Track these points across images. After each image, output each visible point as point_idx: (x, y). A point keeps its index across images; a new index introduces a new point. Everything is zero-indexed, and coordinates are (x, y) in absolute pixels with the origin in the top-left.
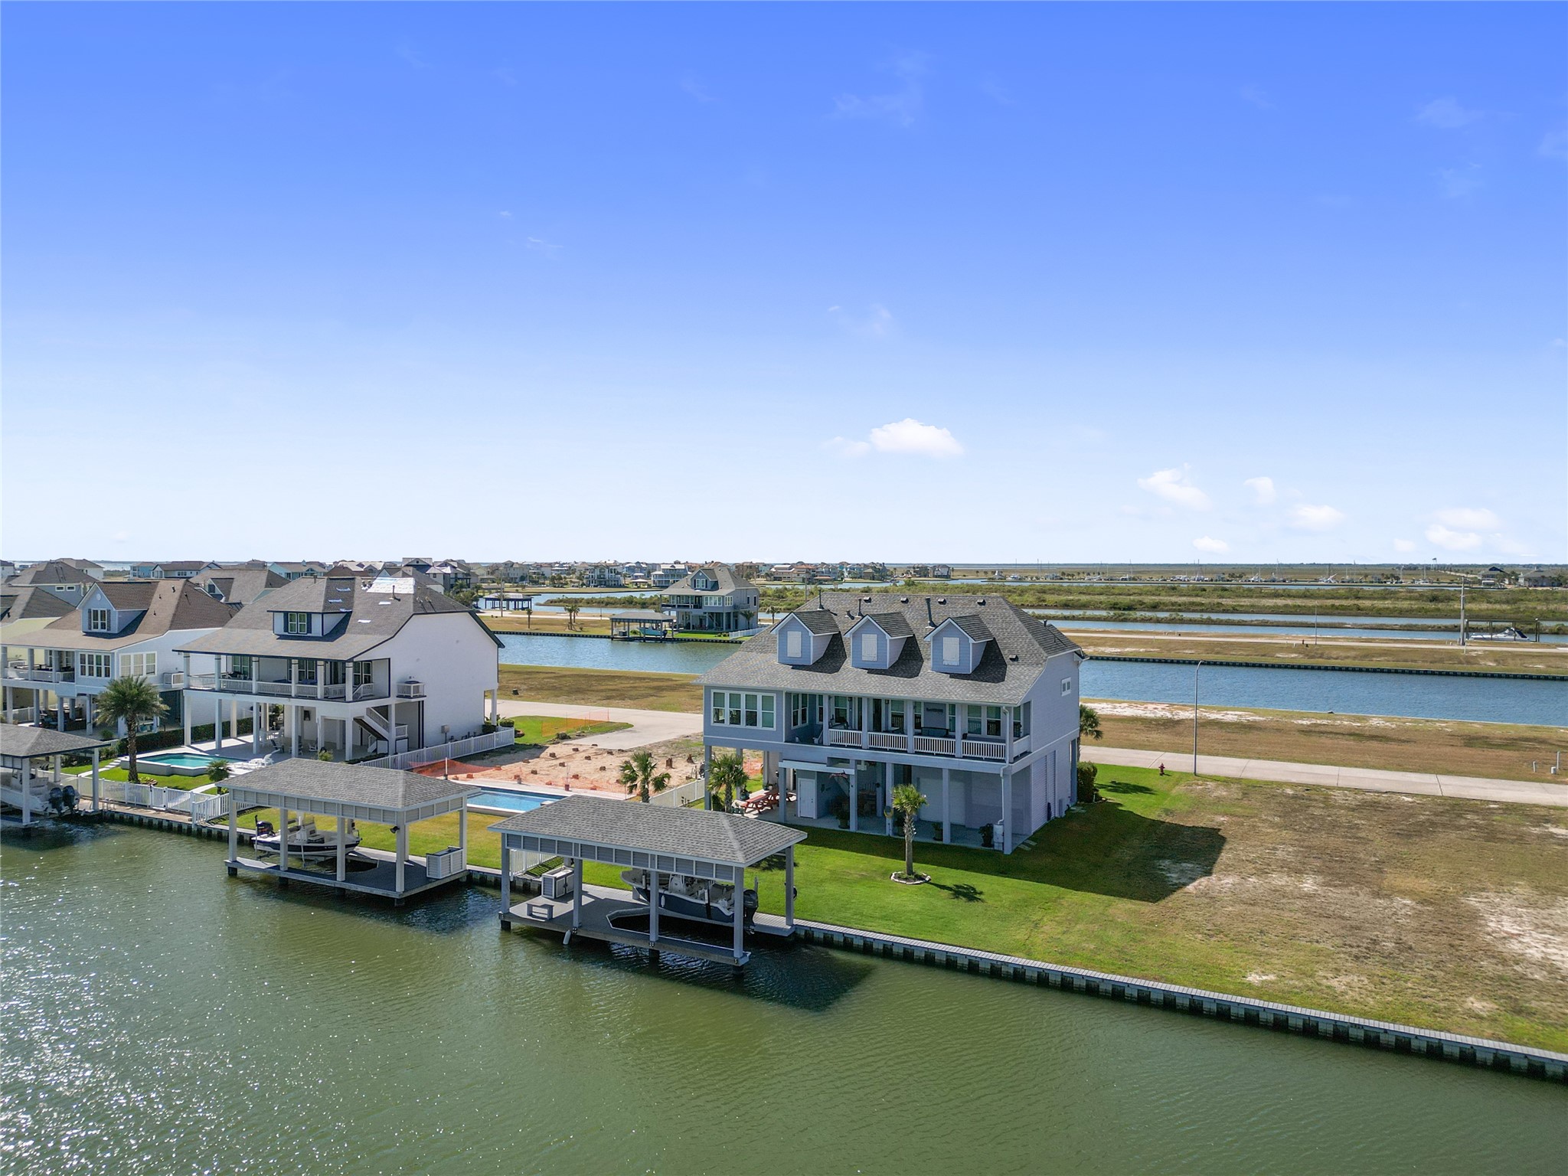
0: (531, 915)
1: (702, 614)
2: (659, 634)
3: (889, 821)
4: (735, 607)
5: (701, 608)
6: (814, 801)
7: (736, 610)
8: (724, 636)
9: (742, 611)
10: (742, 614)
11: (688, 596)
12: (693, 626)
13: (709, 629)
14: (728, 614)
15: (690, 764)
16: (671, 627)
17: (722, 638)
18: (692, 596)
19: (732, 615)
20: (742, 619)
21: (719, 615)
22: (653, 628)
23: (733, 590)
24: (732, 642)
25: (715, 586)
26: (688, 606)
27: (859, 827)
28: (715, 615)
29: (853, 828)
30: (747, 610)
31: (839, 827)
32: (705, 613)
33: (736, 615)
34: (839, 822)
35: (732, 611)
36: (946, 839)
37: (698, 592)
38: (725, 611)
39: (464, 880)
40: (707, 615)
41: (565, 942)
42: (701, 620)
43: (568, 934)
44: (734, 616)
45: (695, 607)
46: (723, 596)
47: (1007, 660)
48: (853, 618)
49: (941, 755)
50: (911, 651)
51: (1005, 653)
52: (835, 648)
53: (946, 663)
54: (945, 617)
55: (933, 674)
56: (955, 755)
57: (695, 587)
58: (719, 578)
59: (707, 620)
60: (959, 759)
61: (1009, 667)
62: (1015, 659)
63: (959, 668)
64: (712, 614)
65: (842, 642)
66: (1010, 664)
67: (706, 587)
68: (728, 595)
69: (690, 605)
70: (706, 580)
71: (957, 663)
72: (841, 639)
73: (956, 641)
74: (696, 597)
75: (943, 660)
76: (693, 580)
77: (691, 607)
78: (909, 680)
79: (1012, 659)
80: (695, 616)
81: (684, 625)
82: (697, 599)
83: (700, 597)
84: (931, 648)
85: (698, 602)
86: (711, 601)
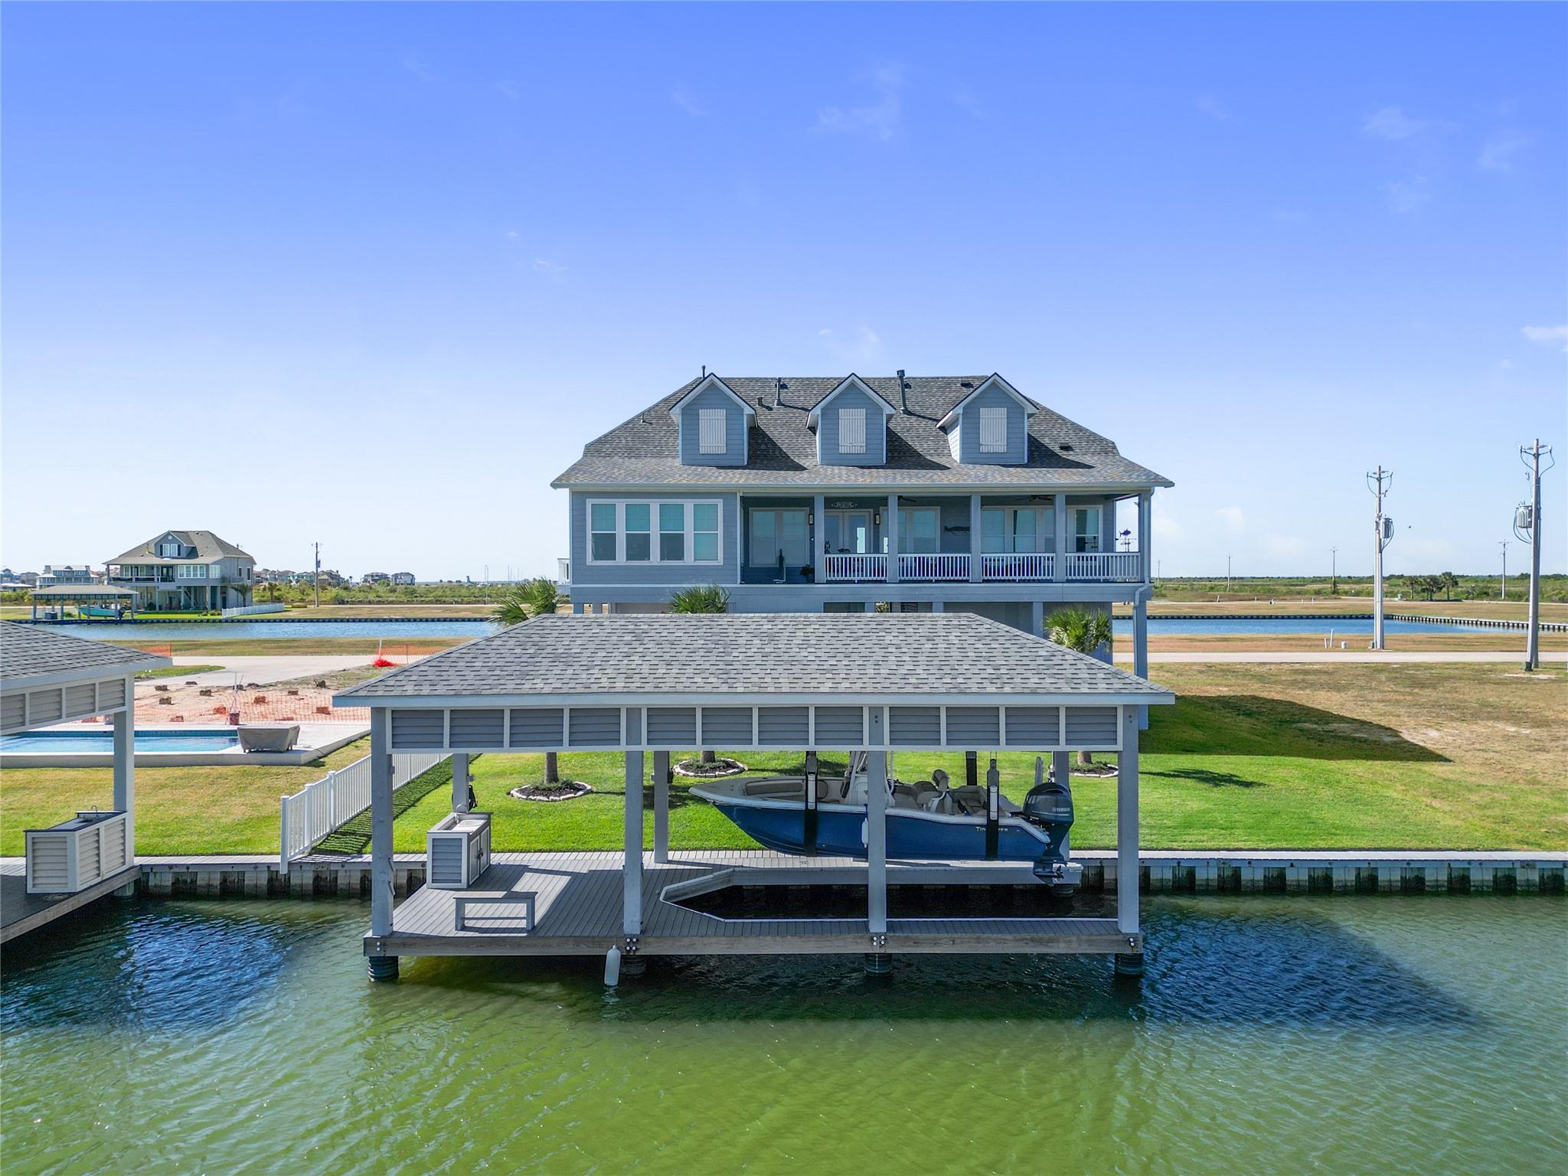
0: (464, 928)
1: (174, 588)
2: (111, 614)
4: (223, 579)
5: (173, 580)
7: (224, 584)
8: (211, 614)
9: (233, 584)
10: (233, 588)
11: (152, 567)
12: (160, 605)
13: (187, 608)
14: (213, 588)
17: (209, 617)
18: (158, 566)
19: (219, 590)
20: (232, 594)
21: (199, 590)
22: (102, 608)
23: (220, 558)
25: (193, 553)
26: (153, 579)
28: (193, 590)
30: (240, 583)
32: (179, 587)
33: (224, 591)
35: (218, 585)
37: (167, 561)
38: (210, 585)
39: (129, 892)
40: (181, 590)
41: (611, 978)
42: (171, 598)
43: (613, 955)
44: (221, 593)
45: (163, 580)
46: (207, 565)
47: (1057, 450)
48: (770, 409)
49: (1029, 581)
50: (895, 446)
51: (1046, 441)
52: (763, 447)
53: (984, 449)
54: (920, 404)
55: (971, 466)
56: (1053, 578)
57: (161, 554)
58: (198, 543)
59: (182, 596)
60: (1061, 585)
61: (1070, 458)
62: (1066, 448)
63: (1007, 455)
64: (189, 588)
65: (770, 439)
66: (1064, 454)
67: (179, 554)
68: (214, 563)
69: (156, 577)
70: (179, 546)
71: (1003, 449)
72: (765, 435)
73: (1002, 412)
74: (163, 567)
75: (980, 445)
76: (159, 545)
77: (156, 580)
78: (946, 472)
79: (1062, 448)
80: (163, 592)
81: (146, 605)
82: (165, 570)
83: (170, 567)
84: (958, 428)
85: (168, 573)
86: (187, 572)
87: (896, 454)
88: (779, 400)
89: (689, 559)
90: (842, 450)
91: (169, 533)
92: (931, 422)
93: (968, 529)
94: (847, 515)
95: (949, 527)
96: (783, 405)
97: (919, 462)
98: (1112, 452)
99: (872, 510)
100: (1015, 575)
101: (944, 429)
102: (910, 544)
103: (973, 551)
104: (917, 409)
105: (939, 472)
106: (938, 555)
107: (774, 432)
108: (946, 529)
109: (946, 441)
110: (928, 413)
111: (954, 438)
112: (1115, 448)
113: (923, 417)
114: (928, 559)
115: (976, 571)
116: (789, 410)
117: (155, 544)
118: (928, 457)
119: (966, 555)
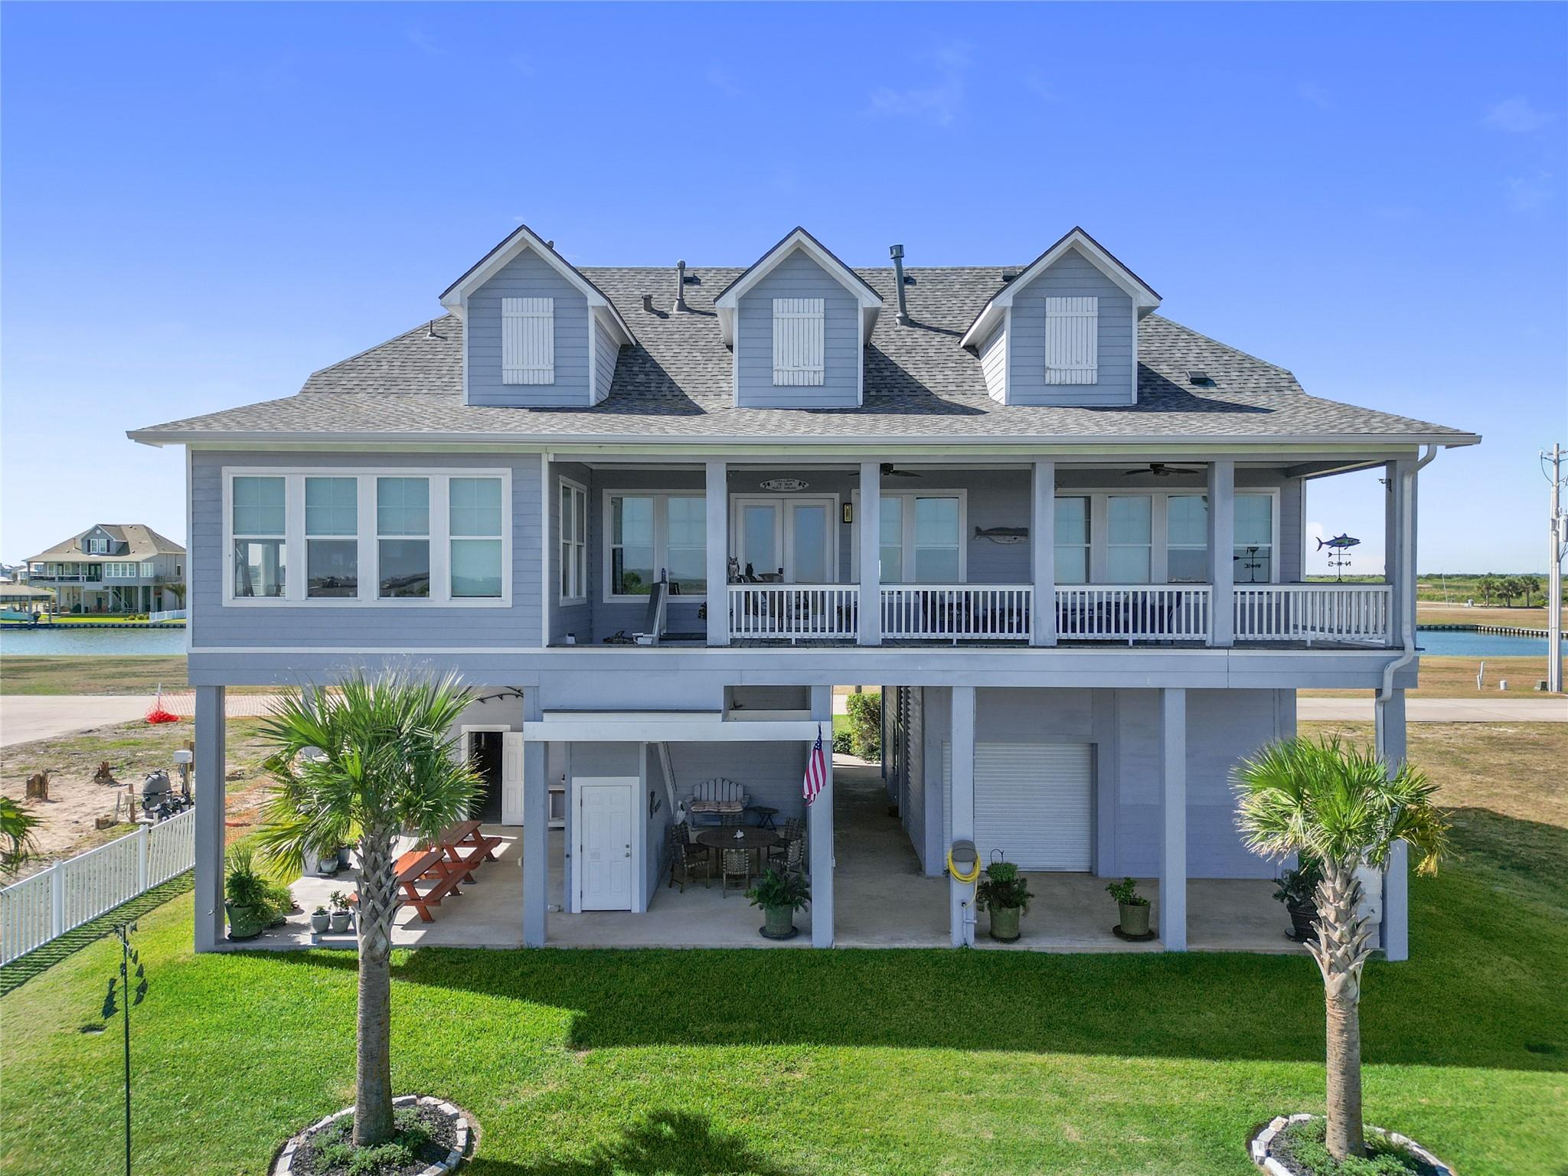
1: (101, 589)
2: (25, 617)
3: (963, 892)
4: (157, 578)
5: (101, 580)
6: (636, 850)
7: (159, 584)
8: (140, 619)
9: (169, 584)
10: (165, 588)
11: (76, 565)
12: (86, 608)
13: (115, 611)
14: (146, 589)
15: (105, 788)
16: (47, 611)
17: (137, 621)
18: (83, 564)
19: (152, 591)
20: (168, 596)
21: (130, 591)
22: (15, 610)
23: (153, 553)
24: (154, 626)
25: (124, 549)
26: (78, 579)
27: (839, 929)
28: (123, 591)
29: (822, 935)
30: (174, 583)
31: (764, 932)
32: (107, 588)
33: (159, 592)
34: (761, 916)
35: (152, 584)
36: (1174, 936)
37: (94, 558)
38: (142, 584)
40: (110, 591)
42: (99, 600)
44: (155, 594)
45: (90, 579)
46: (138, 563)
47: (1185, 384)
48: (664, 315)
49: (1158, 644)
50: (884, 378)
51: (1163, 370)
52: (641, 378)
53: (1052, 377)
54: (932, 308)
55: (1028, 409)
56: (1208, 638)
57: (89, 550)
58: (131, 538)
59: (110, 597)
60: (1223, 653)
61: (1212, 397)
62: (1202, 381)
63: (1096, 390)
64: (118, 588)
65: (656, 365)
66: (1199, 392)
67: (108, 551)
68: (147, 560)
69: (80, 576)
70: (108, 541)
71: (1090, 377)
72: (647, 358)
73: (1087, 307)
74: (90, 565)
75: (1045, 369)
76: (87, 542)
77: (81, 579)
78: (980, 418)
79: (1196, 381)
80: (92, 593)
81: (71, 608)
82: (93, 568)
83: (97, 565)
84: (1004, 336)
85: (94, 572)
86: (116, 571)
87: (885, 392)
88: (681, 301)
89: (440, 593)
90: (778, 379)
91: (97, 528)
92: (949, 338)
93: (1024, 532)
94: (790, 504)
95: (984, 529)
96: (689, 310)
97: (928, 403)
98: (1289, 388)
99: (837, 496)
100: (1126, 631)
101: (975, 349)
102: (909, 561)
103: (1037, 580)
104: (926, 317)
105: (967, 418)
106: (964, 588)
107: (662, 353)
108: (978, 531)
109: (978, 369)
110: (945, 323)
111: (995, 364)
112: (1293, 381)
113: (937, 330)
114: (942, 598)
115: (1044, 624)
116: (697, 317)
117: (82, 540)
118: (945, 397)
119: (1024, 588)
